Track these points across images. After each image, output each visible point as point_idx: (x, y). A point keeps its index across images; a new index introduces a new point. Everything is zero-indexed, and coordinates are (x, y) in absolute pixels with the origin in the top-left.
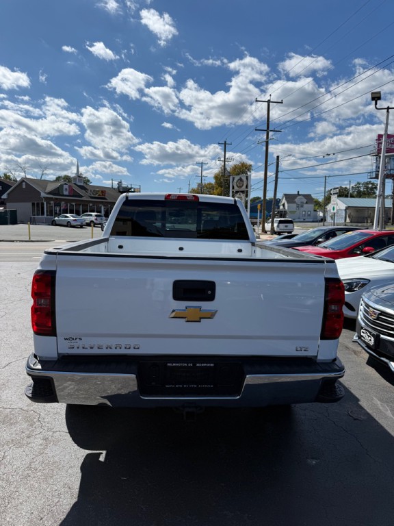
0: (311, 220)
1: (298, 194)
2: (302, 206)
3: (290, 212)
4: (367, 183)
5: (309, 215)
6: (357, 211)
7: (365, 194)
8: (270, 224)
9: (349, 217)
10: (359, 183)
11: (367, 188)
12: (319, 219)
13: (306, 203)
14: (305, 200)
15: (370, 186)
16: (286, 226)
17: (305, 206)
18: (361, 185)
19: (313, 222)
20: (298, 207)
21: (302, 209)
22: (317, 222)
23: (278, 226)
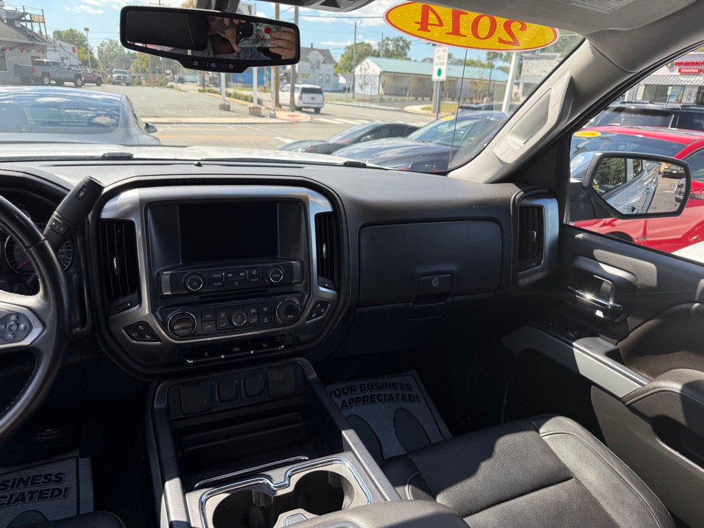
0: (331, 89)
1: (313, 49)
2: (318, 67)
3: (303, 75)
4: (398, 40)
5: (328, 81)
6: (394, 79)
7: (394, 55)
8: (288, 94)
9: (383, 86)
10: (388, 39)
11: (398, 46)
12: (341, 88)
13: (324, 62)
14: (321, 58)
15: (401, 43)
16: (313, 98)
17: (322, 66)
18: (390, 42)
19: (333, 91)
20: (312, 68)
21: (318, 71)
22: (339, 91)
23: (300, 98)
